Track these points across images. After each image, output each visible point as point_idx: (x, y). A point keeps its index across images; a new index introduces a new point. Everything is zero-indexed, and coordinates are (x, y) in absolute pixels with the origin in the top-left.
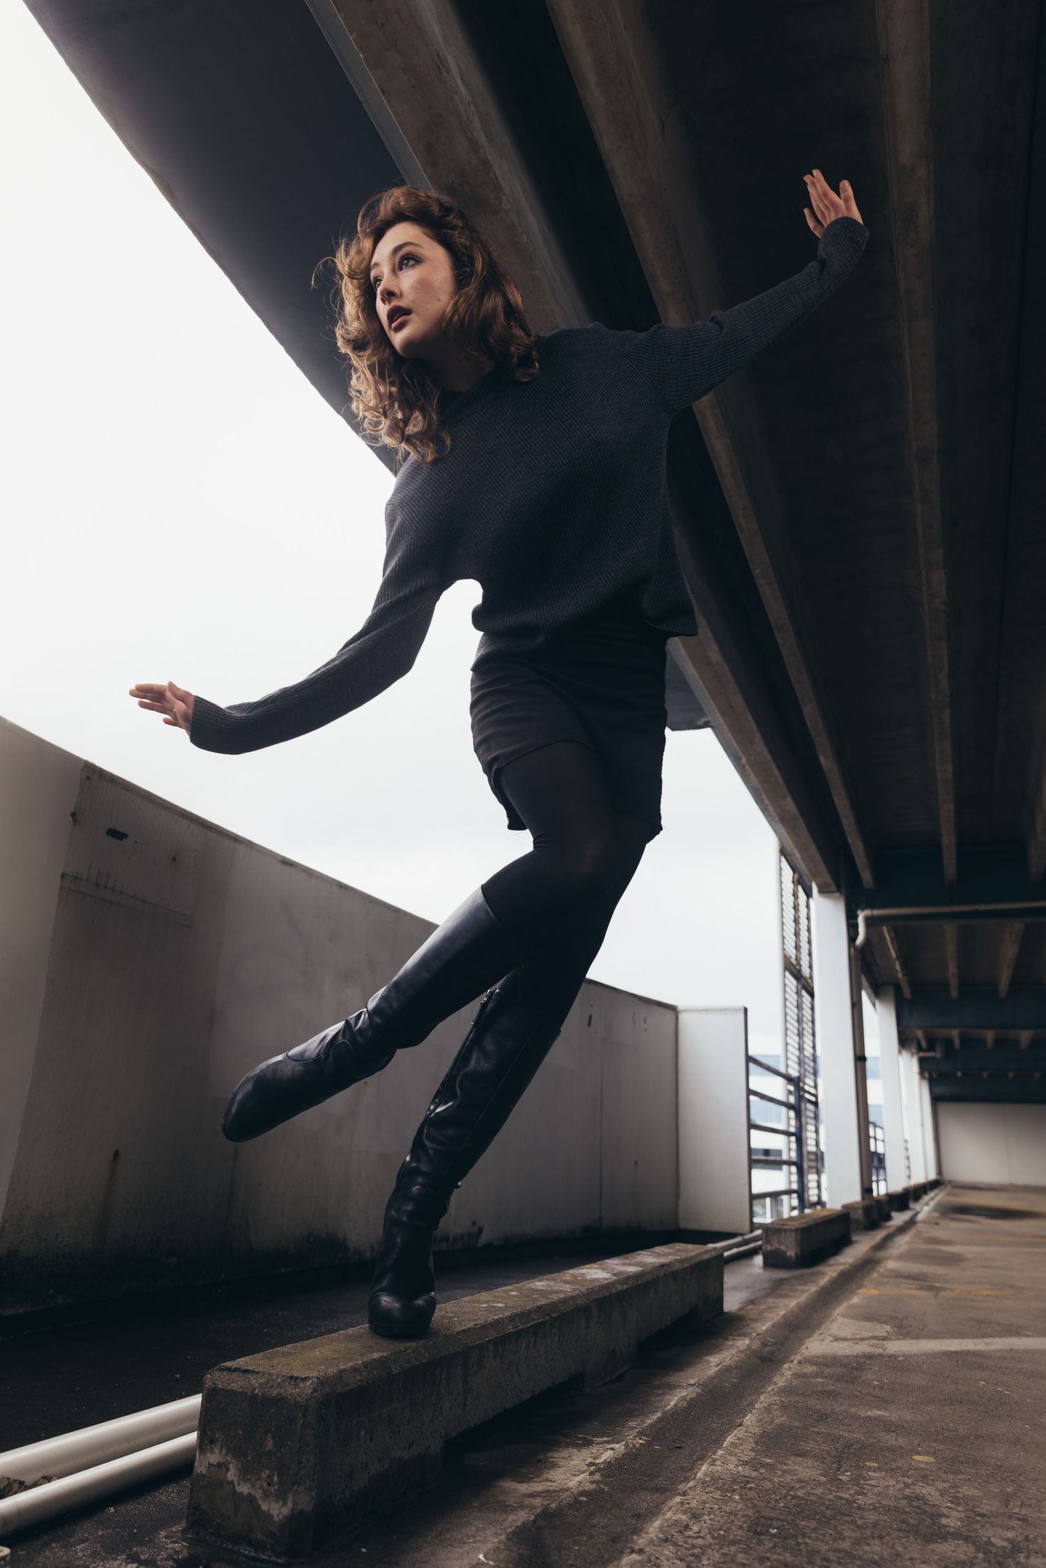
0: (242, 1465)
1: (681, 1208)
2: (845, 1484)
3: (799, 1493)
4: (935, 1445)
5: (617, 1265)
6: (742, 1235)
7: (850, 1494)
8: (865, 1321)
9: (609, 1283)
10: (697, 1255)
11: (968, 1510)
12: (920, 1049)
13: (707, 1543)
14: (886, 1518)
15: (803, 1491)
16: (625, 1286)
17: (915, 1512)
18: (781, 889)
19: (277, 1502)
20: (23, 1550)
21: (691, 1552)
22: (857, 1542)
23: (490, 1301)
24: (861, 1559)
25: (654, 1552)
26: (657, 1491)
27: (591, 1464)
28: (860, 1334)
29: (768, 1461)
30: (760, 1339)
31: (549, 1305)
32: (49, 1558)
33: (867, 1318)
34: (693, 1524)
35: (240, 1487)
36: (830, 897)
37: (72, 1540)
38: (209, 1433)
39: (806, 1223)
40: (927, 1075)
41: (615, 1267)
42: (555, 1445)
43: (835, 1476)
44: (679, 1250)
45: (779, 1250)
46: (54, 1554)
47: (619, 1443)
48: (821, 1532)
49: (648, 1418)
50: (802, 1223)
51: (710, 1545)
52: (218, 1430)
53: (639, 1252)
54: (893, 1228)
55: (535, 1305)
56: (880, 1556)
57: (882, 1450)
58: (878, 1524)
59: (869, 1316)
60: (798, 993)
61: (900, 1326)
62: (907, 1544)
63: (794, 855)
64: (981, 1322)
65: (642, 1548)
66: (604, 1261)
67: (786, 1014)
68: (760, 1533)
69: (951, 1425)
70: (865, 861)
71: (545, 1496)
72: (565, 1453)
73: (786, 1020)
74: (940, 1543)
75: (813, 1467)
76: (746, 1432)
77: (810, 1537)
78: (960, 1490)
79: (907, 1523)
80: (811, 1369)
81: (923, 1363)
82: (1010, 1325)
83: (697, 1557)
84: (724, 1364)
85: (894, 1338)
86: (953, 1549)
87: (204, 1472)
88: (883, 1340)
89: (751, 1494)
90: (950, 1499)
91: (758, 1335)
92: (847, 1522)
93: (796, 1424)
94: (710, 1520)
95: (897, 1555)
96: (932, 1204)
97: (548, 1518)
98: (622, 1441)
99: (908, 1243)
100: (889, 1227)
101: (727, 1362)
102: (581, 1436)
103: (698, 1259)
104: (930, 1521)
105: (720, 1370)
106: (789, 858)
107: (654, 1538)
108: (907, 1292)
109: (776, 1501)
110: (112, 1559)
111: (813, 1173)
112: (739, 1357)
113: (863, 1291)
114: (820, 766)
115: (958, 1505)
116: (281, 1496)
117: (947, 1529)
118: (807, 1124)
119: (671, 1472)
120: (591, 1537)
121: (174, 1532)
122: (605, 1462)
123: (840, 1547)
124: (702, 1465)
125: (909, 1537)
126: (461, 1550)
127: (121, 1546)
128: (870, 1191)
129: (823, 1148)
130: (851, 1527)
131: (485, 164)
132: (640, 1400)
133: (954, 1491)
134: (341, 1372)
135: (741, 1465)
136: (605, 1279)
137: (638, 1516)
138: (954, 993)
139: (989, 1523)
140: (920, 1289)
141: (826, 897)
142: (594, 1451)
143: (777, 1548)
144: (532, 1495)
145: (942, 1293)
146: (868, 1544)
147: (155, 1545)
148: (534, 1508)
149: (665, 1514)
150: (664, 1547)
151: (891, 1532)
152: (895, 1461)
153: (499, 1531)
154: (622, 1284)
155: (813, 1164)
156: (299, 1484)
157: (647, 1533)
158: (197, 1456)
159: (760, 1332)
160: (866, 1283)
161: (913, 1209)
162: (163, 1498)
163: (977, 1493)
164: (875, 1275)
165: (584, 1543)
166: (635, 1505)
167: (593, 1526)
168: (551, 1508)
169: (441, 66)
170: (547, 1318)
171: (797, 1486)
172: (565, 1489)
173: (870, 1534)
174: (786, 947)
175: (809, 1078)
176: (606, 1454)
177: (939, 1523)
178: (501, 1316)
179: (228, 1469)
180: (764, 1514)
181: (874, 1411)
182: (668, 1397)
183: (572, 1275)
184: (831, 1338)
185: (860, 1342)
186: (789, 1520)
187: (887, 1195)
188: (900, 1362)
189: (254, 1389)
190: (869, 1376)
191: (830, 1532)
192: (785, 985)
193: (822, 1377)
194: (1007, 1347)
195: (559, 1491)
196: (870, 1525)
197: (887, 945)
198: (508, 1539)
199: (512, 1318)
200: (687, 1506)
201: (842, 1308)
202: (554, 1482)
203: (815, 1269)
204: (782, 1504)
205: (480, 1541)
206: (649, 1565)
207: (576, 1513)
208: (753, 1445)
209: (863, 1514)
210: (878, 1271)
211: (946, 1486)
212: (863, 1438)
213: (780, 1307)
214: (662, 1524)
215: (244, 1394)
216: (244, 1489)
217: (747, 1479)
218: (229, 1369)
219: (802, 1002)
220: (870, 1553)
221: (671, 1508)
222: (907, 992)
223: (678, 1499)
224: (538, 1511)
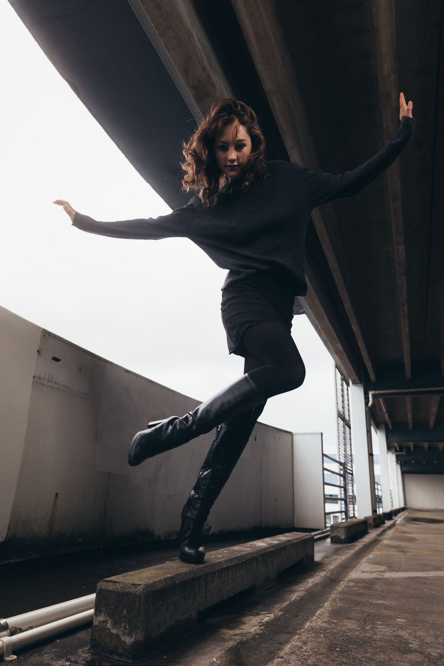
0: (113, 621)
1: (295, 519)
2: (368, 630)
3: (349, 634)
4: (406, 615)
5: (269, 540)
6: (321, 530)
7: (370, 635)
8: (375, 565)
9: (266, 548)
10: (303, 537)
11: (420, 641)
12: (396, 451)
13: (310, 654)
14: (386, 644)
15: (350, 633)
16: (273, 549)
17: (398, 642)
18: (336, 383)
19: (128, 637)
20: (22, 657)
21: (303, 658)
22: (374, 654)
23: (216, 554)
24: (375, 661)
25: (288, 658)
26: (288, 633)
27: (260, 623)
28: (372, 570)
29: (335, 621)
30: (330, 572)
31: (241, 556)
32: (33, 660)
33: (375, 563)
34: (304, 646)
35: (113, 630)
36: (357, 386)
37: (42, 653)
38: (99, 608)
39: (349, 524)
40: (399, 462)
41: (268, 541)
42: (244, 615)
43: (364, 627)
44: (295, 535)
45: (338, 536)
46: (35, 658)
47: (271, 614)
48: (358, 650)
49: (283, 604)
50: (347, 524)
51: (311, 655)
52: (103, 607)
53: (278, 535)
54: (386, 527)
55: (235, 556)
56: (383, 659)
57: (383, 617)
58: (383, 647)
59: (376, 562)
60: (344, 427)
61: (390, 567)
62: (395, 655)
63: (342, 368)
64: (424, 565)
65: (283, 656)
66: (263, 539)
67: (339, 436)
68: (332, 650)
69: (413, 607)
70: (372, 370)
71: (241, 635)
72: (248, 618)
73: (339, 439)
74: (409, 654)
75: (354, 624)
76: (325, 609)
77: (353, 652)
78: (417, 633)
79: (395, 646)
80: (352, 584)
81: (400, 581)
82: (437, 566)
83: (306, 660)
84: (315, 582)
85: (387, 571)
86: (415, 656)
87: (97, 624)
88: (382, 572)
89: (328, 635)
90: (413, 636)
91: (329, 570)
92: (369, 646)
93: (347, 606)
94: (311, 645)
95: (391, 659)
96: (402, 517)
97: (242, 643)
98: (273, 613)
99: (392, 533)
100: (384, 527)
101: (317, 581)
102: (255, 611)
103: (303, 539)
104: (405, 646)
105: (313, 585)
106: (339, 369)
107: (288, 652)
108: (392, 553)
109: (339, 637)
110: (60, 660)
111: (351, 504)
112: (321, 579)
113: (373, 552)
114: (352, 330)
115: (416, 639)
116: (130, 634)
117: (412, 649)
118: (348, 483)
119: (294, 626)
120: (261, 652)
121: (85, 650)
122: (266, 622)
123: (366, 656)
124: (307, 623)
125: (396, 652)
126: (206, 657)
127: (63, 655)
128: (376, 511)
129: (355, 493)
130: (371, 648)
131: (209, 76)
132: (280, 597)
133: (414, 634)
134: (155, 582)
135: (323, 623)
136: (264, 546)
137: (281, 644)
138: (411, 427)
139: (430, 646)
140: (398, 552)
141: (355, 386)
142: (261, 617)
143: (340, 656)
144: (235, 635)
145: (407, 553)
146: (378, 655)
147: (77, 655)
148: (236, 640)
149: (291, 642)
150: (292, 656)
151: (388, 650)
152: (389, 621)
153: (222, 649)
154: (271, 548)
155: (351, 500)
156: (138, 629)
157: (284, 650)
158: (94, 618)
159: (330, 569)
160: (375, 549)
161: (395, 519)
162: (80, 636)
163: (425, 634)
164: (379, 546)
165: (258, 654)
166: (279, 639)
167: (262, 647)
168: (243, 640)
169: (190, 36)
170: (240, 562)
171: (348, 631)
172: (249, 633)
173: (379, 651)
174: (338, 407)
175: (349, 463)
176: (266, 618)
177: (408, 646)
178: (221, 560)
179: (107, 623)
180: (334, 642)
181: (380, 601)
182: (292, 595)
183: (250, 545)
184: (360, 572)
185: (373, 573)
186: (345, 645)
187: (383, 513)
188: (390, 581)
189: (118, 589)
190: (377, 587)
191: (362, 650)
192: (338, 423)
193: (357, 587)
194: (436, 575)
195: (247, 633)
196: (379, 647)
197: (382, 406)
198: (226, 652)
199: (225, 561)
200: (301, 639)
201: (365, 559)
202: (245, 630)
203: (353, 544)
204: (341, 639)
205: (214, 653)
206: (286, 663)
207: (254, 642)
208: (329, 615)
209: (376, 643)
210: (380, 545)
211: (411, 631)
212: (375, 612)
213: (338, 559)
214: (291, 647)
215: (113, 591)
216: (114, 631)
217: (326, 628)
218: (107, 581)
219: (346, 431)
220: (379, 658)
221: (294, 640)
222: (390, 427)
223: (297, 636)
224: (238, 641)
